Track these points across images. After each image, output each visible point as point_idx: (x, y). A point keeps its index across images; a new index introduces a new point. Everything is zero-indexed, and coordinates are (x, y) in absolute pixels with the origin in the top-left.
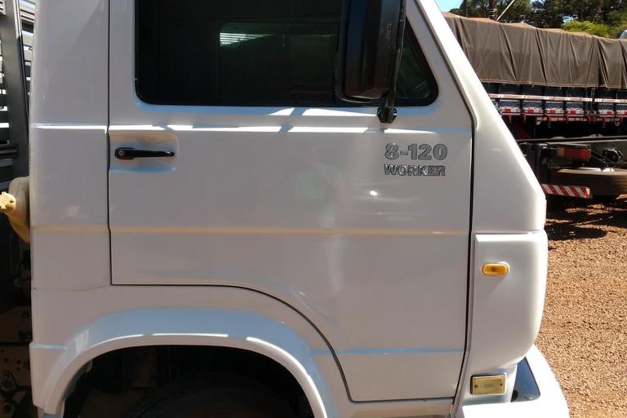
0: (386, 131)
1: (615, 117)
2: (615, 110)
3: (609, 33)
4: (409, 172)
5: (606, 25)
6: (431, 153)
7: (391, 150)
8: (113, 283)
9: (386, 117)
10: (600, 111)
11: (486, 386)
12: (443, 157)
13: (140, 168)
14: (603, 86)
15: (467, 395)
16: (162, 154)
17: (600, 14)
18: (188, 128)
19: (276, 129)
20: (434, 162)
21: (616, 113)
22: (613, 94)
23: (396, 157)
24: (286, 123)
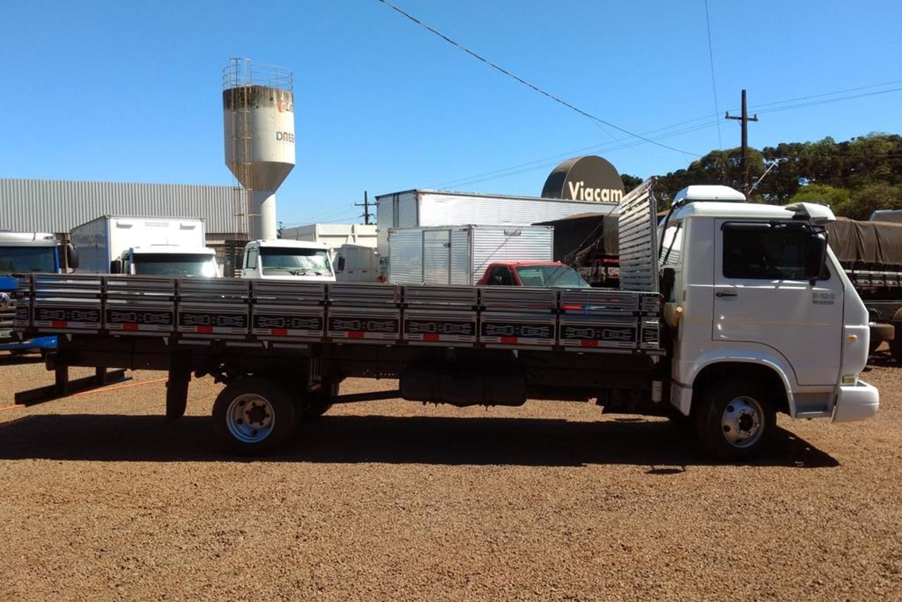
0: (813, 288)
1: (870, 286)
2: (870, 280)
3: (851, 198)
4: (821, 302)
5: (847, 189)
6: (829, 297)
7: (815, 294)
8: (714, 339)
9: (813, 284)
10: (859, 281)
11: (848, 380)
12: (833, 298)
13: (724, 299)
14: (859, 260)
15: (841, 383)
16: (733, 295)
17: (840, 177)
18: (742, 286)
19: (774, 287)
20: (830, 300)
21: (871, 283)
22: (869, 267)
23: (816, 298)
24: (777, 285)
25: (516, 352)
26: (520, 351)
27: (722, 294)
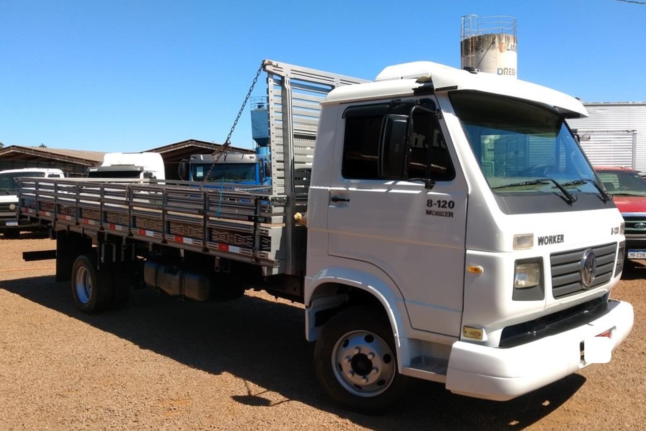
0: (428, 193)
4: (438, 214)
6: (447, 205)
7: (430, 203)
8: (329, 254)
9: (429, 187)
11: (471, 333)
12: (452, 207)
13: (339, 206)
18: (355, 189)
19: (384, 190)
20: (448, 210)
23: (431, 206)
24: (390, 188)
25: (182, 252)
26: (186, 251)
27: (337, 199)
